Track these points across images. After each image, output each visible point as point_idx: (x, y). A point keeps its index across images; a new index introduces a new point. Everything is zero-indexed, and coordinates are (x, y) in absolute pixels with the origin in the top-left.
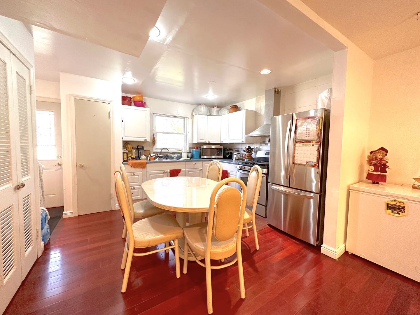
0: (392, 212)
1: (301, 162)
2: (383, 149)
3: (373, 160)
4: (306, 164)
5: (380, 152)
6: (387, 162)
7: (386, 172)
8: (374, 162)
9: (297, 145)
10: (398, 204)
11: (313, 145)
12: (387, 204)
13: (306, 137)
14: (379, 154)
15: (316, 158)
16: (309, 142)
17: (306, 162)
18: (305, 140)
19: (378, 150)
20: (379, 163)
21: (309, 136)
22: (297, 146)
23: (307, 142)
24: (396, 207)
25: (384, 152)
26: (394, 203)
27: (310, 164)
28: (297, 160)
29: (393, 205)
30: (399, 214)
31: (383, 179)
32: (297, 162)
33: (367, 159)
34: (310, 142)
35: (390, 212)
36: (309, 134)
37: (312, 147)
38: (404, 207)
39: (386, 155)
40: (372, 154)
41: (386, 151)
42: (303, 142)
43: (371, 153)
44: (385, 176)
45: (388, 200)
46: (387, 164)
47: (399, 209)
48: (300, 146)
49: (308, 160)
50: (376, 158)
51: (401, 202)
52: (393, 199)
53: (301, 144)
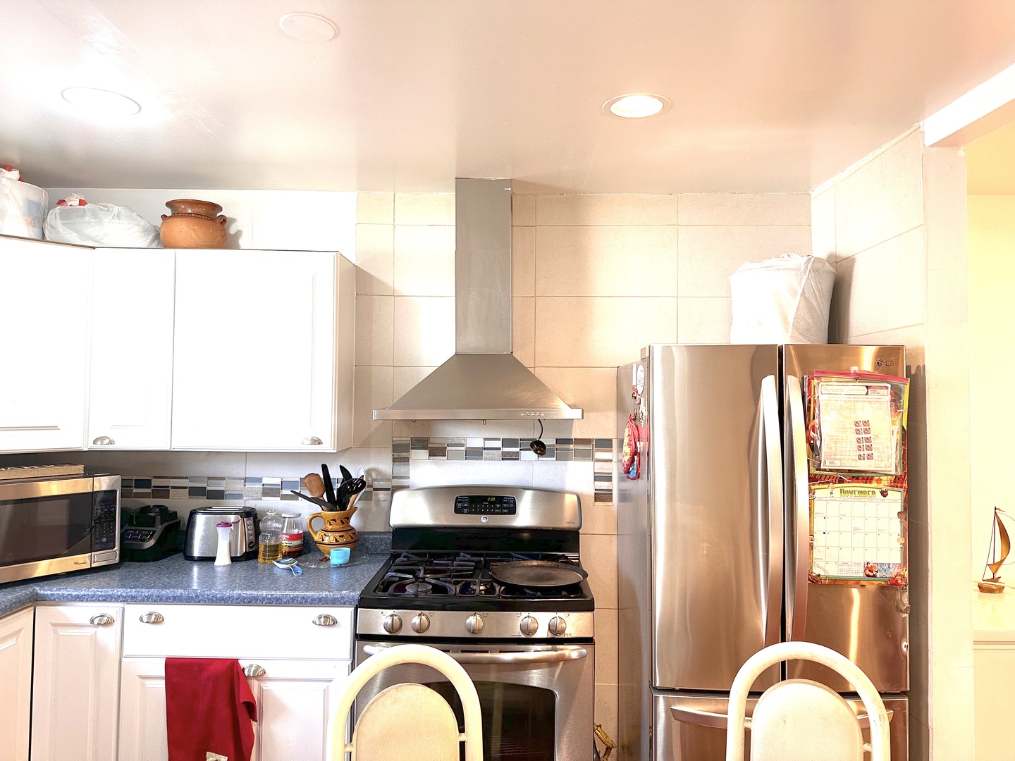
1: (844, 567)
4: (862, 575)
9: (818, 493)
11: (884, 494)
13: (860, 457)
15: (899, 546)
16: (863, 478)
17: (863, 569)
18: (850, 471)
21: (870, 457)
22: (821, 499)
23: (858, 478)
27: (878, 575)
28: (822, 564)
32: (822, 573)
34: (868, 480)
36: (869, 448)
37: (883, 501)
42: (841, 481)
48: (833, 499)
49: (873, 560)
53: (837, 489)
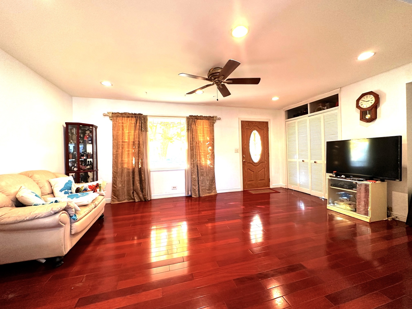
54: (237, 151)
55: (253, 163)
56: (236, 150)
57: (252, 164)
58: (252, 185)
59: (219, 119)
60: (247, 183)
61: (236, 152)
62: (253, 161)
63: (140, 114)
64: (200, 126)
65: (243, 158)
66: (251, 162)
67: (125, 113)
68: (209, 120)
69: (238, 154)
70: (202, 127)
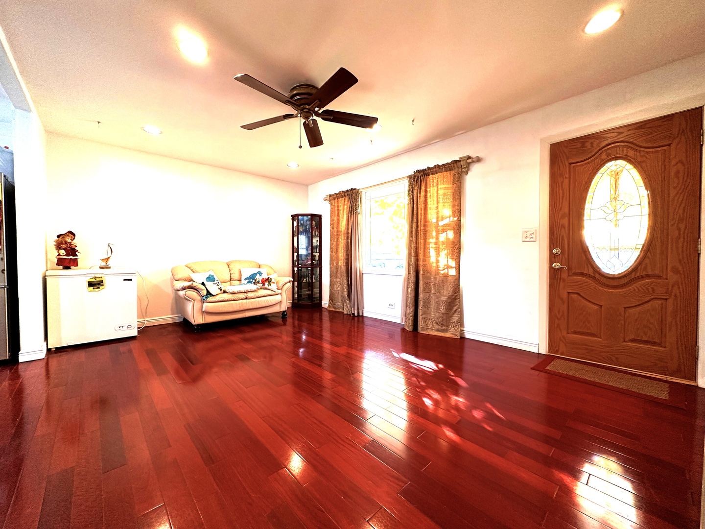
0: (94, 288)
2: (70, 232)
3: (63, 244)
5: (69, 236)
6: (76, 246)
7: (77, 256)
8: (64, 246)
10: (98, 280)
12: (88, 282)
14: (68, 237)
19: (66, 234)
20: (69, 247)
24: (96, 283)
25: (72, 236)
26: (94, 280)
29: (93, 282)
30: (99, 288)
31: (75, 263)
33: (55, 243)
35: (91, 288)
38: (102, 281)
39: (74, 238)
40: (61, 237)
41: (74, 235)
43: (59, 236)
44: (77, 259)
45: (89, 278)
46: (76, 248)
47: (99, 284)
50: (66, 242)
51: (99, 278)
52: (93, 276)
54: (528, 237)
55: (597, 276)
56: (528, 234)
57: (594, 278)
58: (586, 349)
59: (478, 160)
60: (564, 337)
61: (528, 239)
62: (596, 270)
63: (352, 189)
64: (431, 189)
65: (553, 258)
66: (591, 272)
67: (340, 193)
68: (450, 170)
69: (536, 245)
70: (436, 188)
